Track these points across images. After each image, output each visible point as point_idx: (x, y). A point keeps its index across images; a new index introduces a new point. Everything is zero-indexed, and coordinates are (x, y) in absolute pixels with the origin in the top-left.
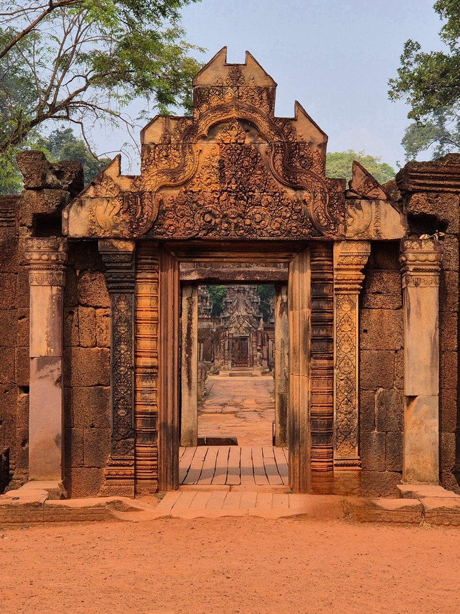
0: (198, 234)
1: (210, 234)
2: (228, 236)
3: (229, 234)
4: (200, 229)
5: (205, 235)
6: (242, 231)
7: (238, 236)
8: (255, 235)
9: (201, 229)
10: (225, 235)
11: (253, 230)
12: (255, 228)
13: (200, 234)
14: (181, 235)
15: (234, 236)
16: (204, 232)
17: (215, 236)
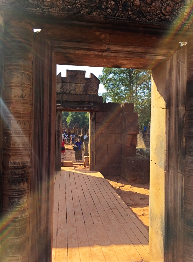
0: (80, 12)
1: (94, 13)
2: (114, 16)
3: (115, 14)
4: (81, 6)
5: (87, 13)
6: (130, 13)
7: (126, 18)
8: (144, 19)
9: (83, 6)
10: (111, 15)
11: (141, 13)
12: (144, 11)
13: (82, 12)
14: (59, 11)
15: (122, 17)
16: (87, 10)
17: (99, 15)
